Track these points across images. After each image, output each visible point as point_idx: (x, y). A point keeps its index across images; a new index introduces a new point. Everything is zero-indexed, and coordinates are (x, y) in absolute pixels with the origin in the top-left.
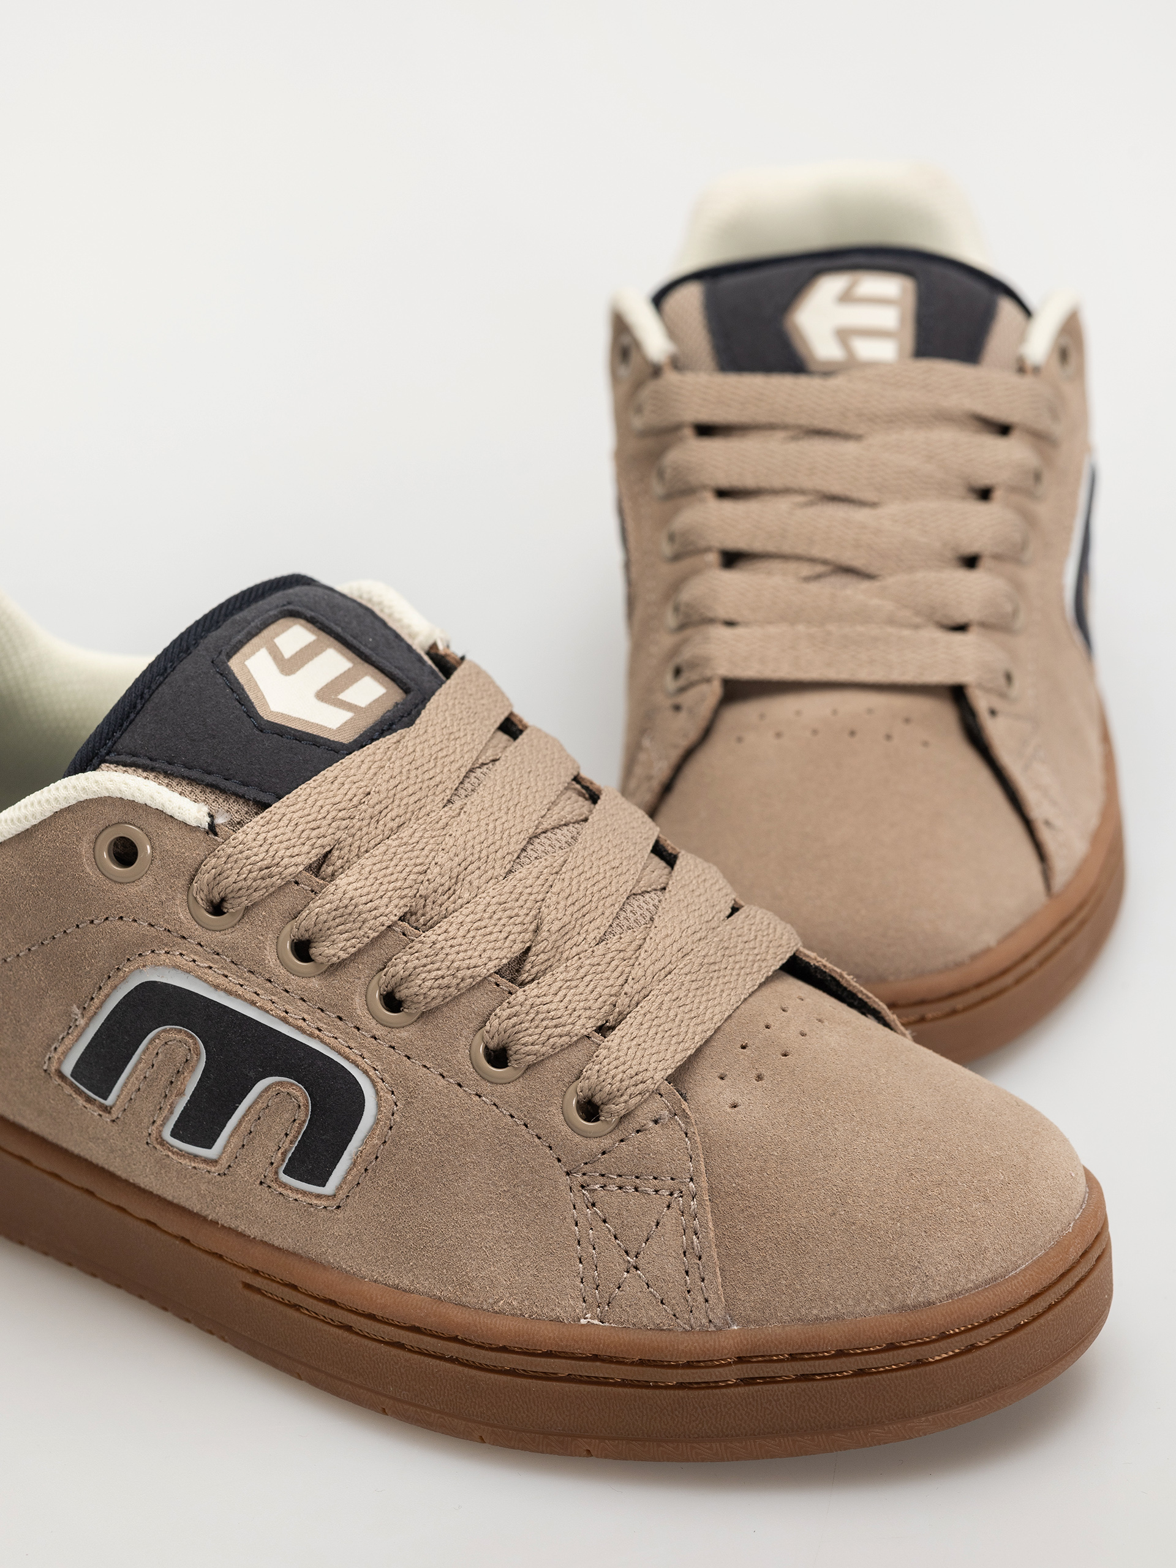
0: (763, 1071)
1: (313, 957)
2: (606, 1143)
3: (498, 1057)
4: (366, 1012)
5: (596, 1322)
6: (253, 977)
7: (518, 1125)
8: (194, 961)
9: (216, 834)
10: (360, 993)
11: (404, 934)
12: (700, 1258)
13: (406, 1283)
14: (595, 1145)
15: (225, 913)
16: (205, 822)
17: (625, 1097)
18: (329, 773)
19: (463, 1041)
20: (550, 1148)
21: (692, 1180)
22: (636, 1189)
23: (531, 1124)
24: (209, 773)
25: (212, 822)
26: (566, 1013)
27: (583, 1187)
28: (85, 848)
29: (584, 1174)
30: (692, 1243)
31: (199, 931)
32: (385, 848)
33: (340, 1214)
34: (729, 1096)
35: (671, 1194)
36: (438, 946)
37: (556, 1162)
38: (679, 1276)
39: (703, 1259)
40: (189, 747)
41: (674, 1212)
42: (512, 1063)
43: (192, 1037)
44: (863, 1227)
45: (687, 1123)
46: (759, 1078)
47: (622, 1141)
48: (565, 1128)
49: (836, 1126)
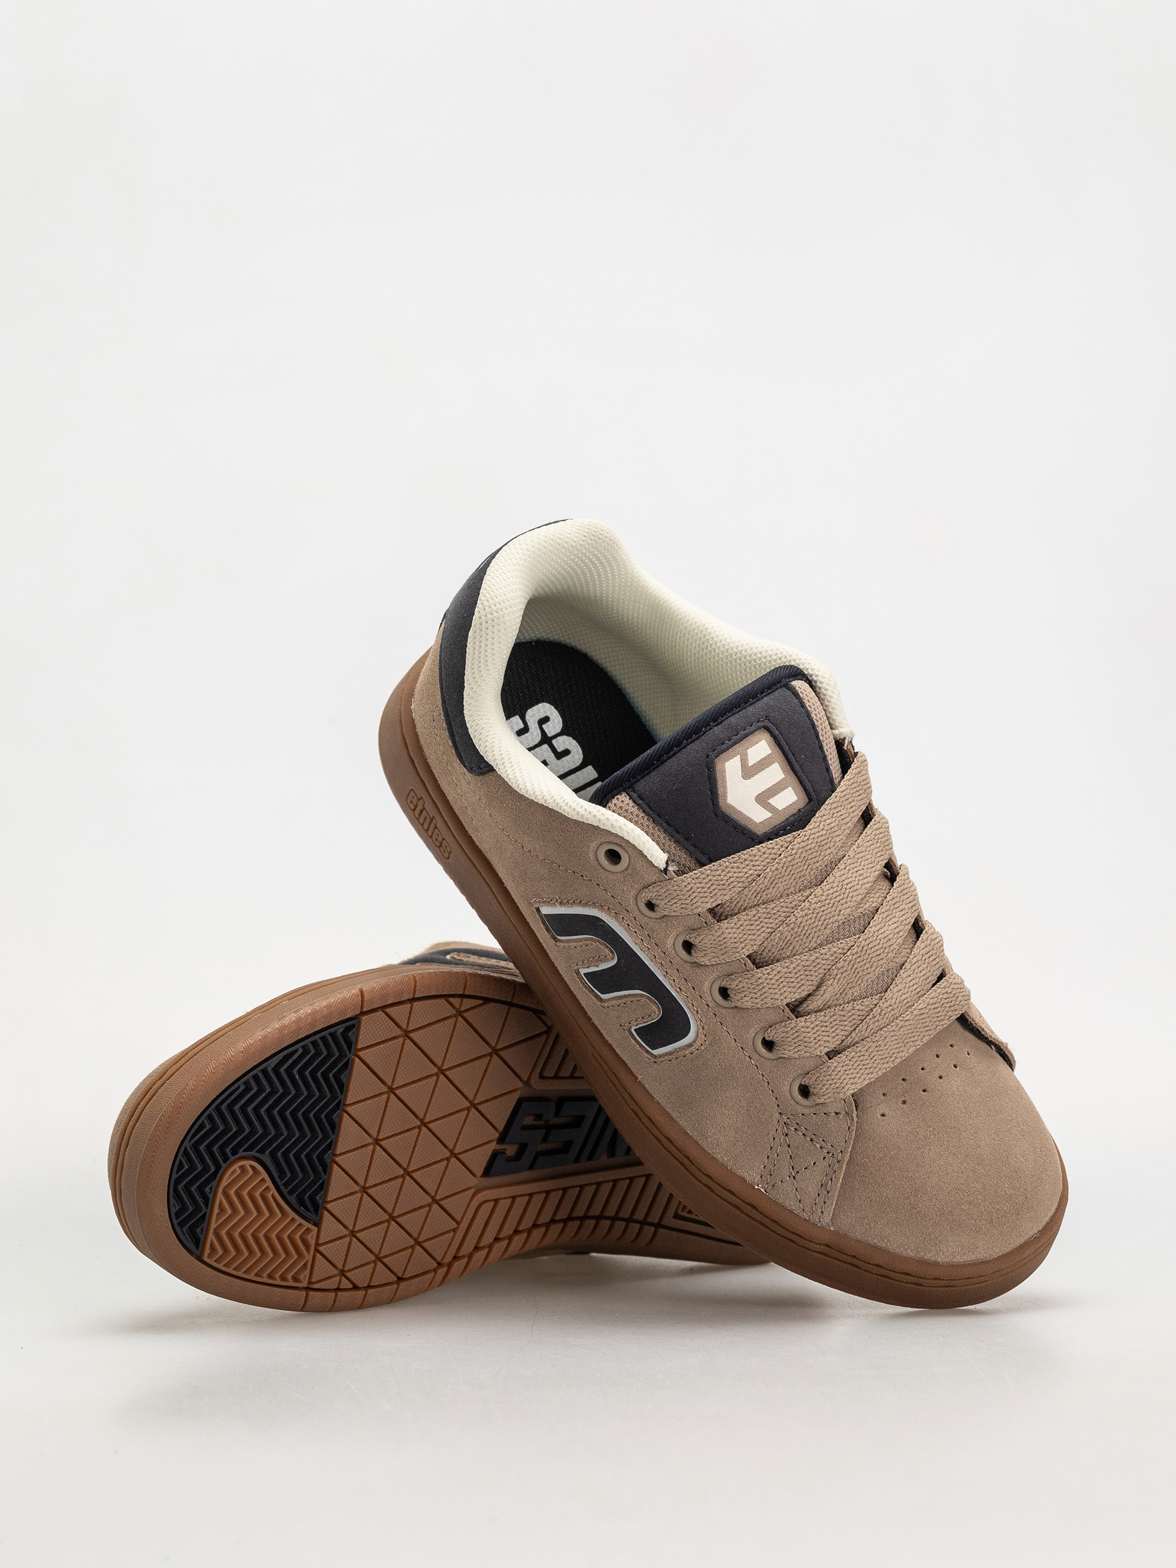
0: (907, 1099)
1: (693, 951)
2: (806, 1111)
3: (769, 1045)
4: (708, 991)
5: (763, 1190)
6: (656, 947)
7: (764, 1081)
8: (628, 925)
9: (666, 874)
10: (710, 981)
11: (745, 965)
12: (828, 1192)
13: (674, 1115)
14: (800, 1110)
15: (654, 910)
16: (662, 866)
17: (826, 1097)
18: (745, 854)
19: (753, 1029)
20: (776, 1098)
21: (841, 1152)
22: (812, 1140)
23: (771, 1084)
24: (678, 832)
25: (667, 867)
26: (814, 1041)
27: (785, 1123)
28: (593, 845)
29: (788, 1118)
30: (827, 1184)
31: (637, 913)
32: (755, 912)
33: (655, 1066)
34: (883, 1108)
35: (828, 1153)
36: (760, 981)
37: (776, 1106)
38: (814, 1195)
39: (829, 1194)
40: (673, 812)
41: (825, 1163)
42: (775, 1052)
43: (612, 952)
44: (919, 1212)
45: (851, 1123)
46: (904, 1102)
47: (815, 1114)
48: (788, 1094)
49: (931, 1148)
